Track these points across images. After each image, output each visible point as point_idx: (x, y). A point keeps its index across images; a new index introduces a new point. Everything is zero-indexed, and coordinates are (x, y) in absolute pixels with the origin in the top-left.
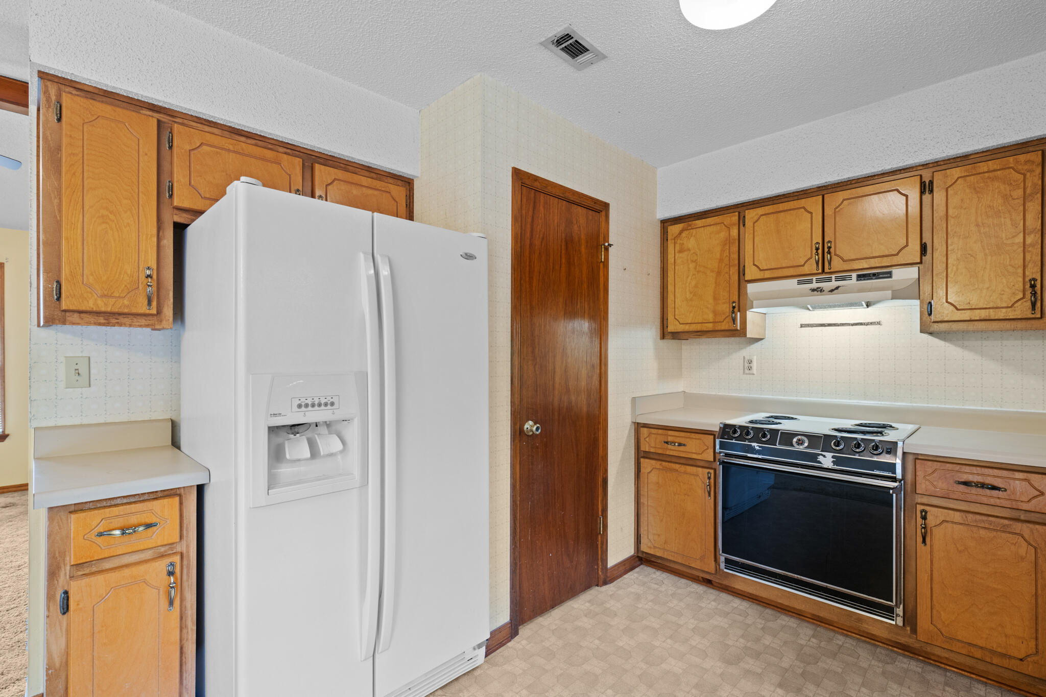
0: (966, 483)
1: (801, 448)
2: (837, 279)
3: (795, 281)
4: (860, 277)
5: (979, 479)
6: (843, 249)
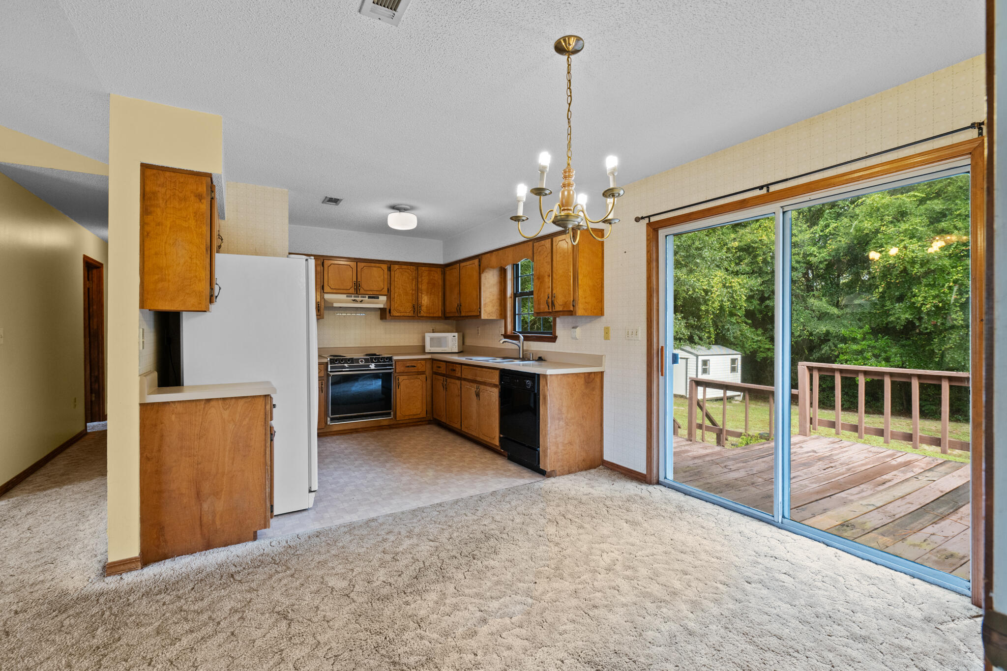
0: (408, 367)
1: (363, 363)
2: (361, 297)
3: (345, 295)
4: (369, 297)
5: (410, 365)
6: (364, 285)
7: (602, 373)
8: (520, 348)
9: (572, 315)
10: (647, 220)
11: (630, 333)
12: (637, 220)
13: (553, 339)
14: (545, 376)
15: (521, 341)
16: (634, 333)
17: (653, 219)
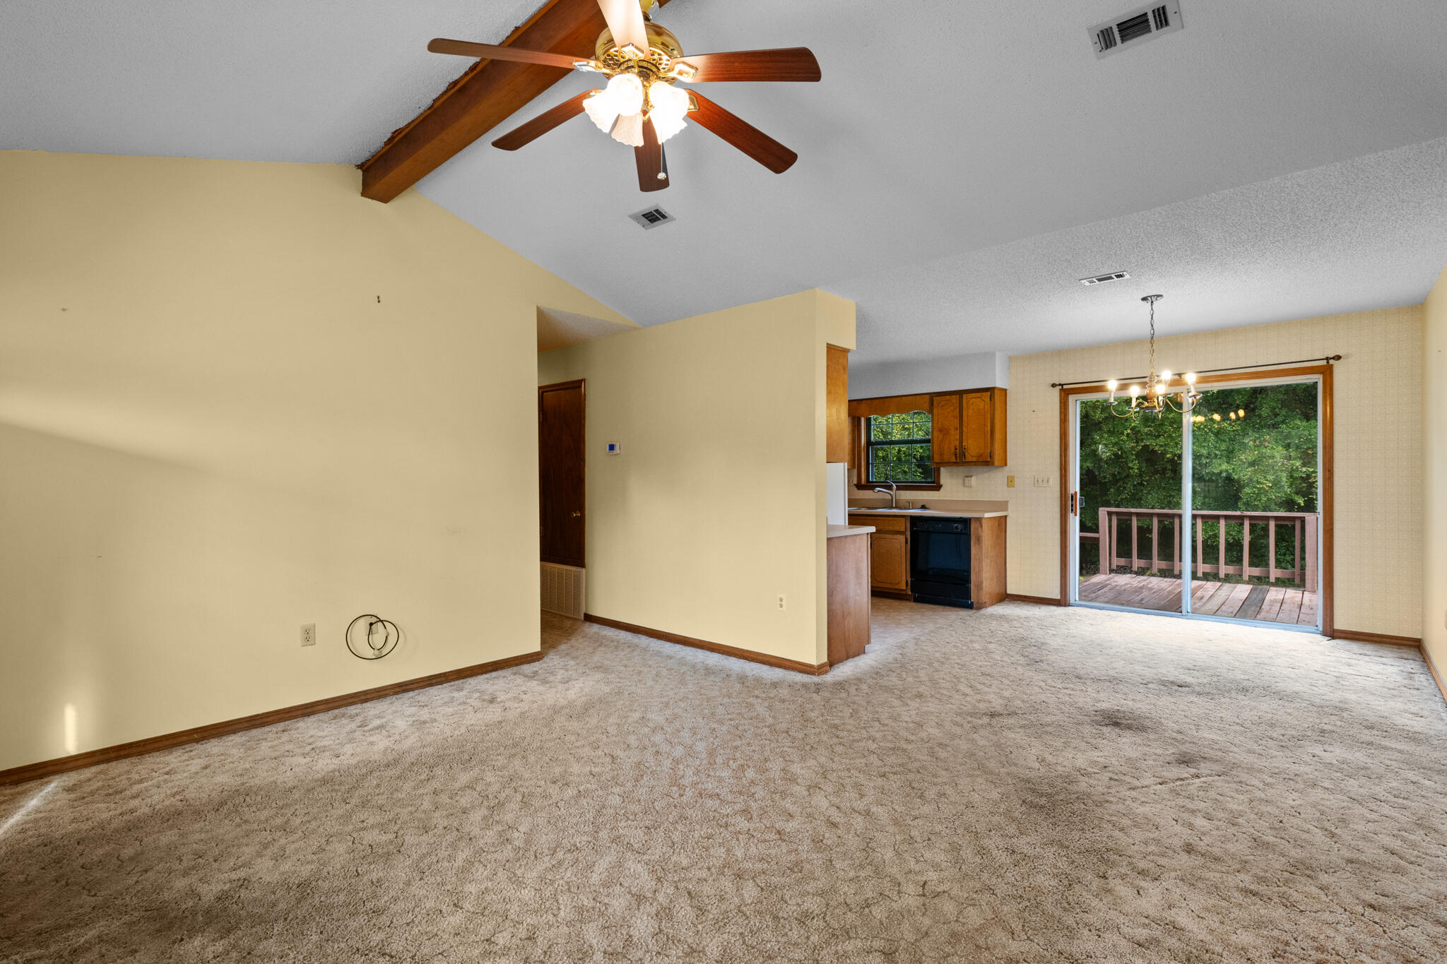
7: (1006, 516)
8: (892, 499)
9: (988, 465)
10: (1061, 387)
11: (1040, 481)
12: (1054, 385)
13: (938, 487)
14: (979, 520)
15: (894, 491)
16: (1045, 480)
17: (1065, 387)
